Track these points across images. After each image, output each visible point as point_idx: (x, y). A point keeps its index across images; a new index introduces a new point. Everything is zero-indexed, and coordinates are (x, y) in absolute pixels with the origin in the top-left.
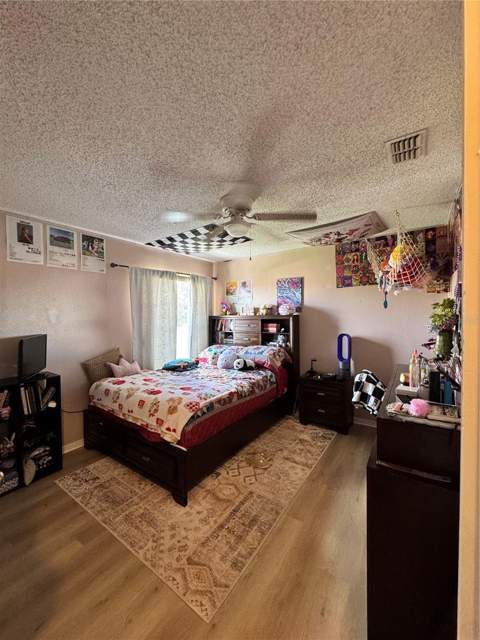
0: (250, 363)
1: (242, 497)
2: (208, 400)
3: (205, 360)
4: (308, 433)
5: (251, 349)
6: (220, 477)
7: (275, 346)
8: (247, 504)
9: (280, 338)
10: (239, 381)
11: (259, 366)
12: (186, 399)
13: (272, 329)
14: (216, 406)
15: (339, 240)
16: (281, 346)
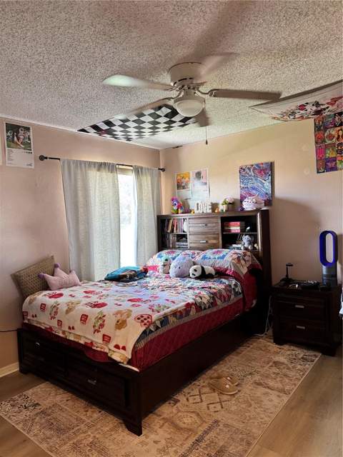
0: (209, 269)
1: (206, 426)
2: (162, 313)
3: (154, 268)
4: (284, 354)
5: (209, 253)
6: (178, 404)
7: (238, 248)
8: (212, 434)
9: (246, 239)
10: (197, 291)
11: (220, 273)
12: (137, 311)
13: (235, 228)
14: (172, 319)
15: (318, 113)
16: (246, 249)
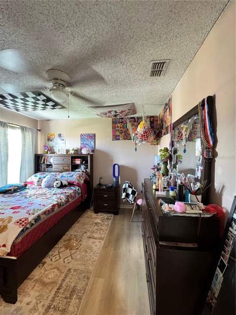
0: (65, 183)
1: (63, 275)
2: (36, 214)
3: (32, 183)
4: (99, 218)
5: (64, 174)
6: (46, 265)
7: (79, 171)
9: (83, 167)
10: (58, 196)
11: (71, 184)
12: (16, 217)
13: (78, 162)
14: (42, 217)
15: (115, 116)
16: (83, 171)
